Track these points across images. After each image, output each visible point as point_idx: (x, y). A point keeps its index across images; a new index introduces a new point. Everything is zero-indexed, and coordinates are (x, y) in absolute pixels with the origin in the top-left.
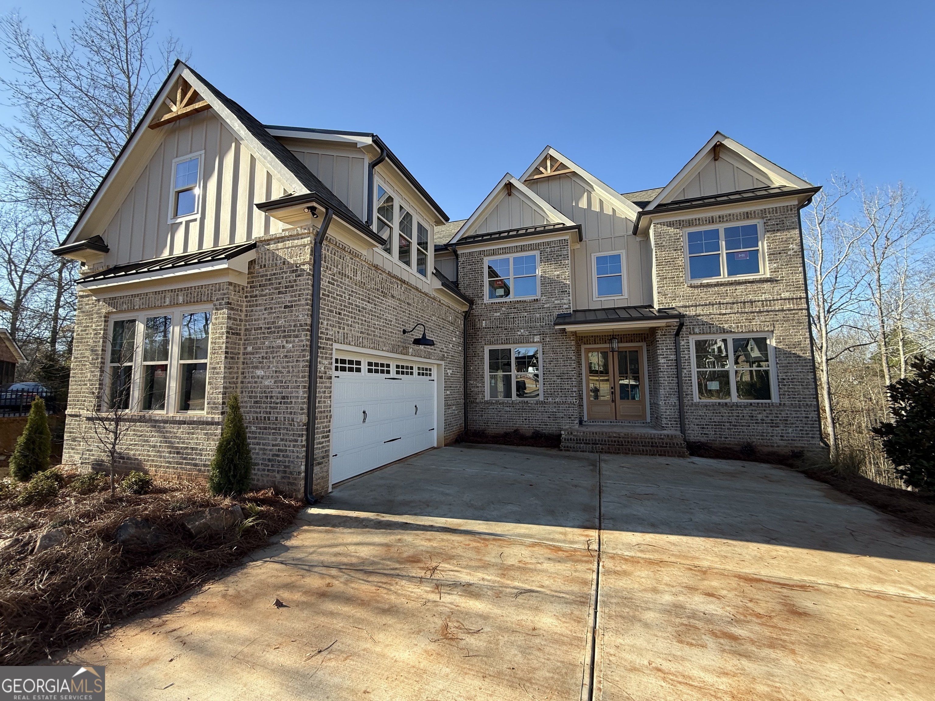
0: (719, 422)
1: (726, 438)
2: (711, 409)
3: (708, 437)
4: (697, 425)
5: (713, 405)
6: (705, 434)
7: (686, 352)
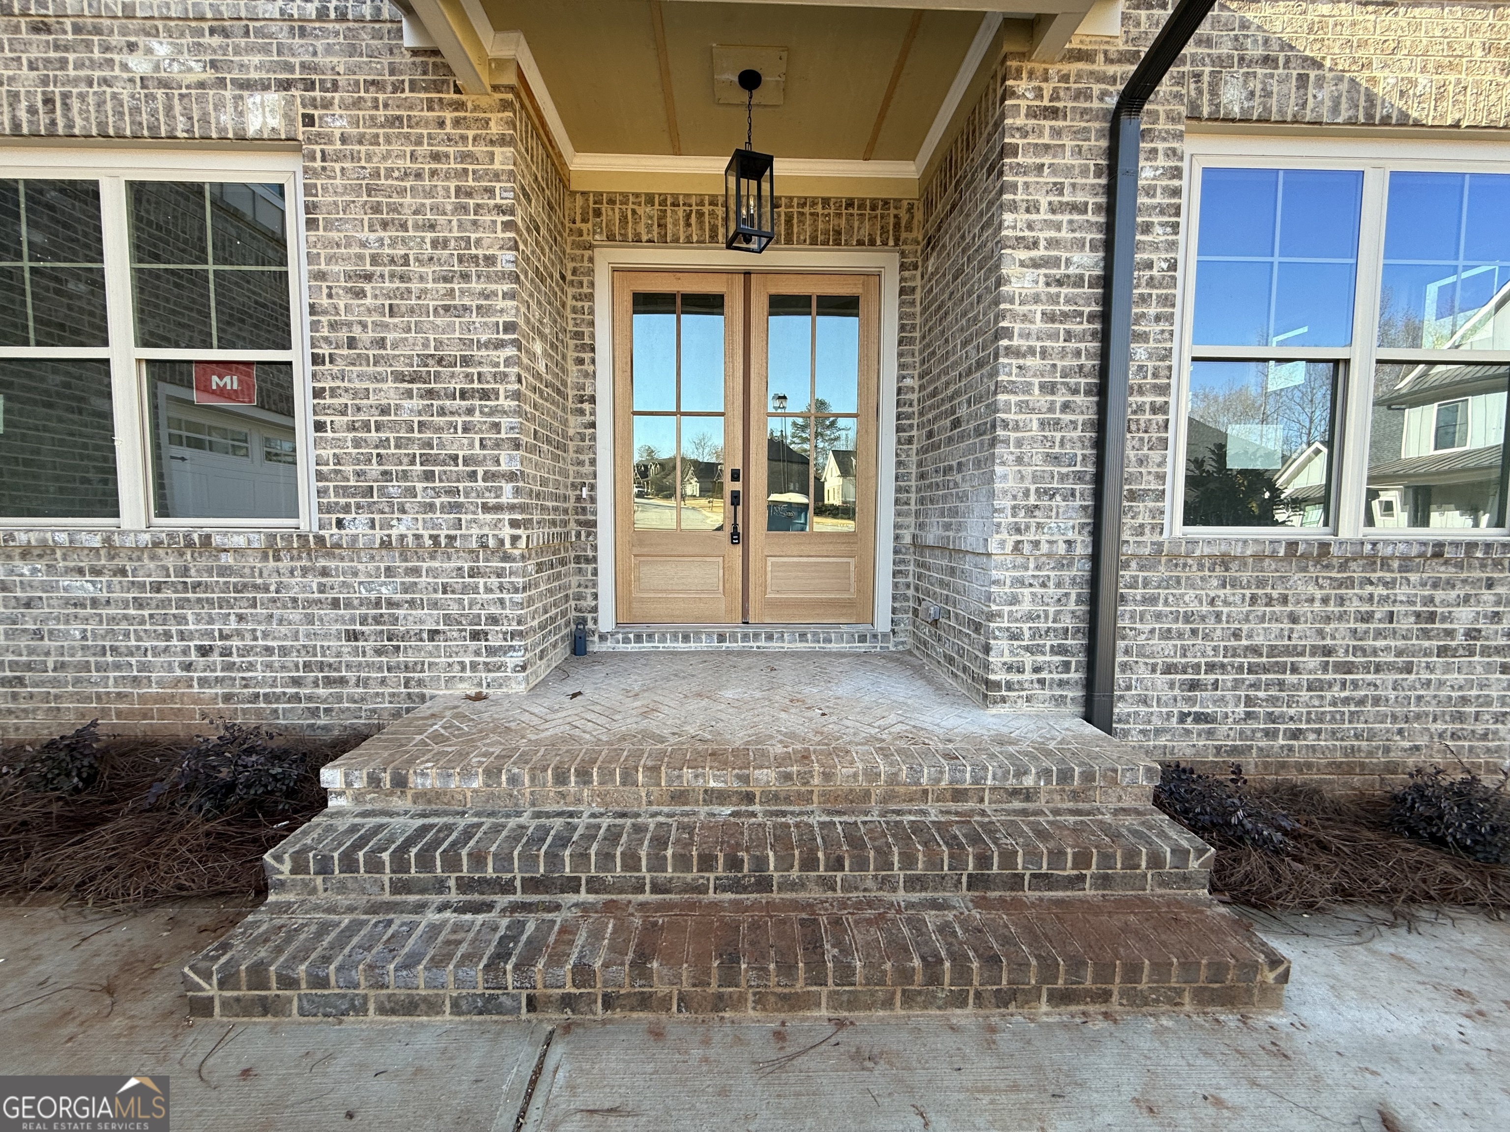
0: (1273, 651)
1: (1296, 734)
2: (1245, 576)
3: (1210, 733)
4: (1169, 669)
5: (1259, 558)
6: (1200, 718)
7: (1159, 234)
